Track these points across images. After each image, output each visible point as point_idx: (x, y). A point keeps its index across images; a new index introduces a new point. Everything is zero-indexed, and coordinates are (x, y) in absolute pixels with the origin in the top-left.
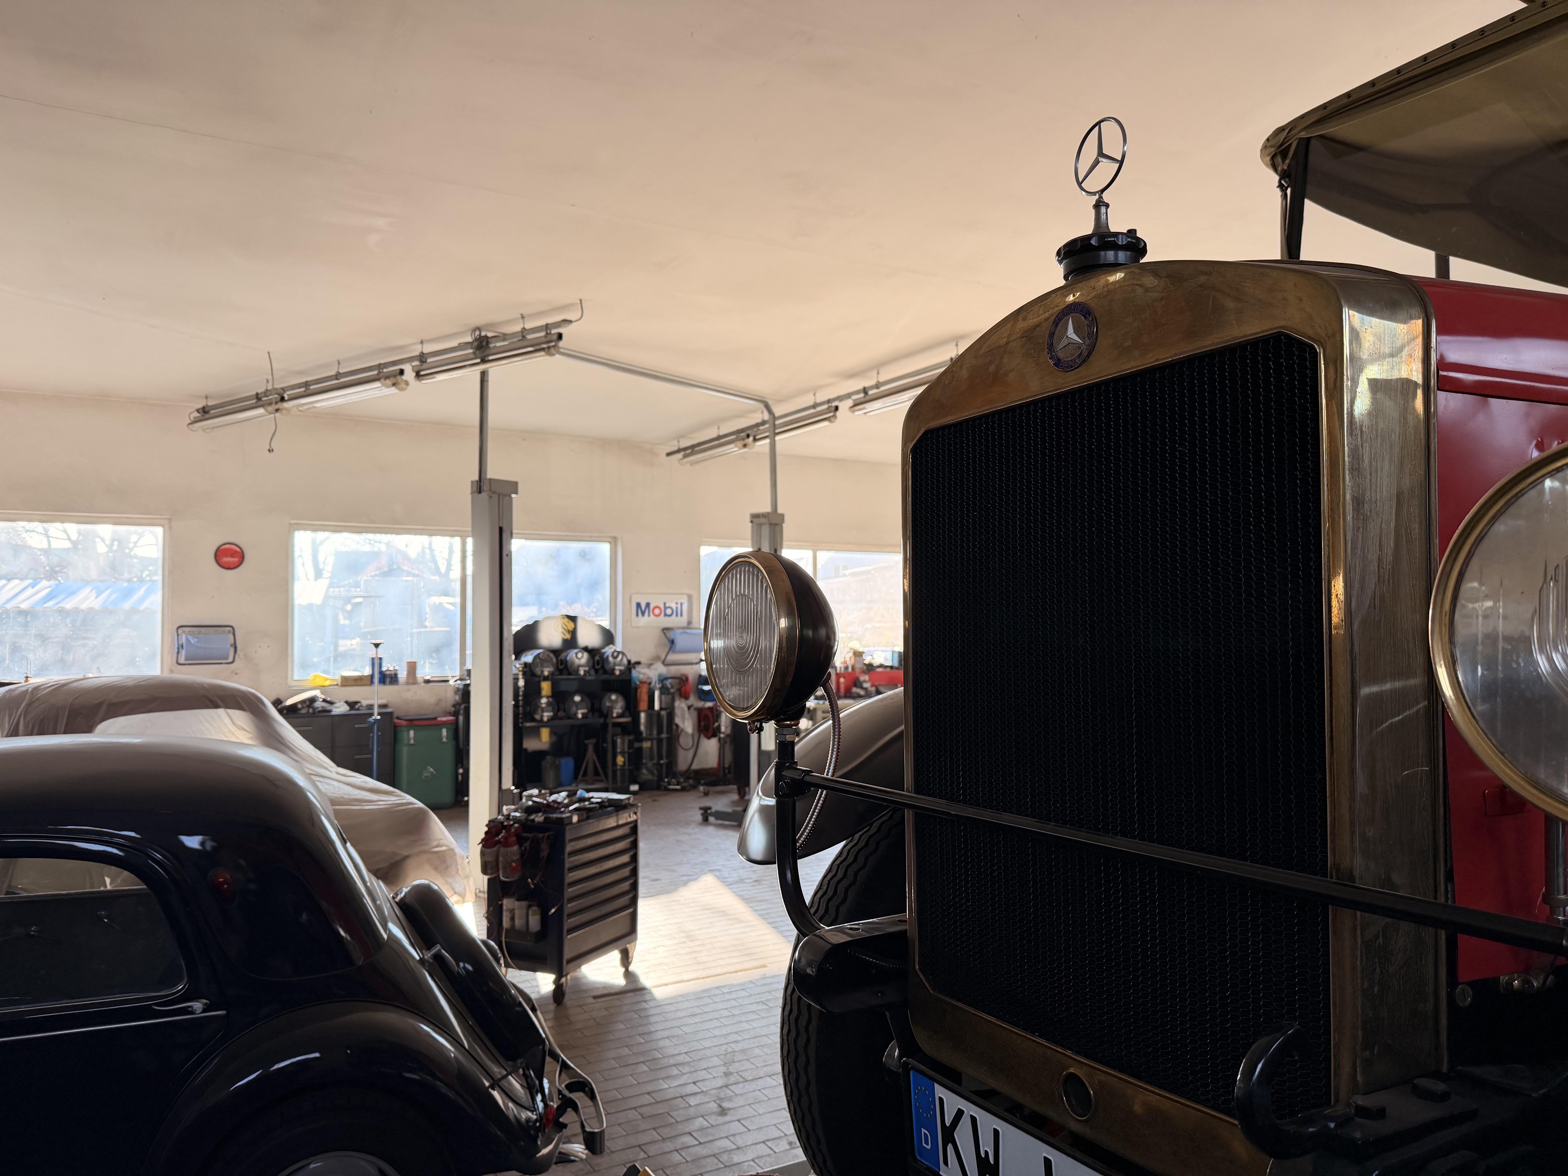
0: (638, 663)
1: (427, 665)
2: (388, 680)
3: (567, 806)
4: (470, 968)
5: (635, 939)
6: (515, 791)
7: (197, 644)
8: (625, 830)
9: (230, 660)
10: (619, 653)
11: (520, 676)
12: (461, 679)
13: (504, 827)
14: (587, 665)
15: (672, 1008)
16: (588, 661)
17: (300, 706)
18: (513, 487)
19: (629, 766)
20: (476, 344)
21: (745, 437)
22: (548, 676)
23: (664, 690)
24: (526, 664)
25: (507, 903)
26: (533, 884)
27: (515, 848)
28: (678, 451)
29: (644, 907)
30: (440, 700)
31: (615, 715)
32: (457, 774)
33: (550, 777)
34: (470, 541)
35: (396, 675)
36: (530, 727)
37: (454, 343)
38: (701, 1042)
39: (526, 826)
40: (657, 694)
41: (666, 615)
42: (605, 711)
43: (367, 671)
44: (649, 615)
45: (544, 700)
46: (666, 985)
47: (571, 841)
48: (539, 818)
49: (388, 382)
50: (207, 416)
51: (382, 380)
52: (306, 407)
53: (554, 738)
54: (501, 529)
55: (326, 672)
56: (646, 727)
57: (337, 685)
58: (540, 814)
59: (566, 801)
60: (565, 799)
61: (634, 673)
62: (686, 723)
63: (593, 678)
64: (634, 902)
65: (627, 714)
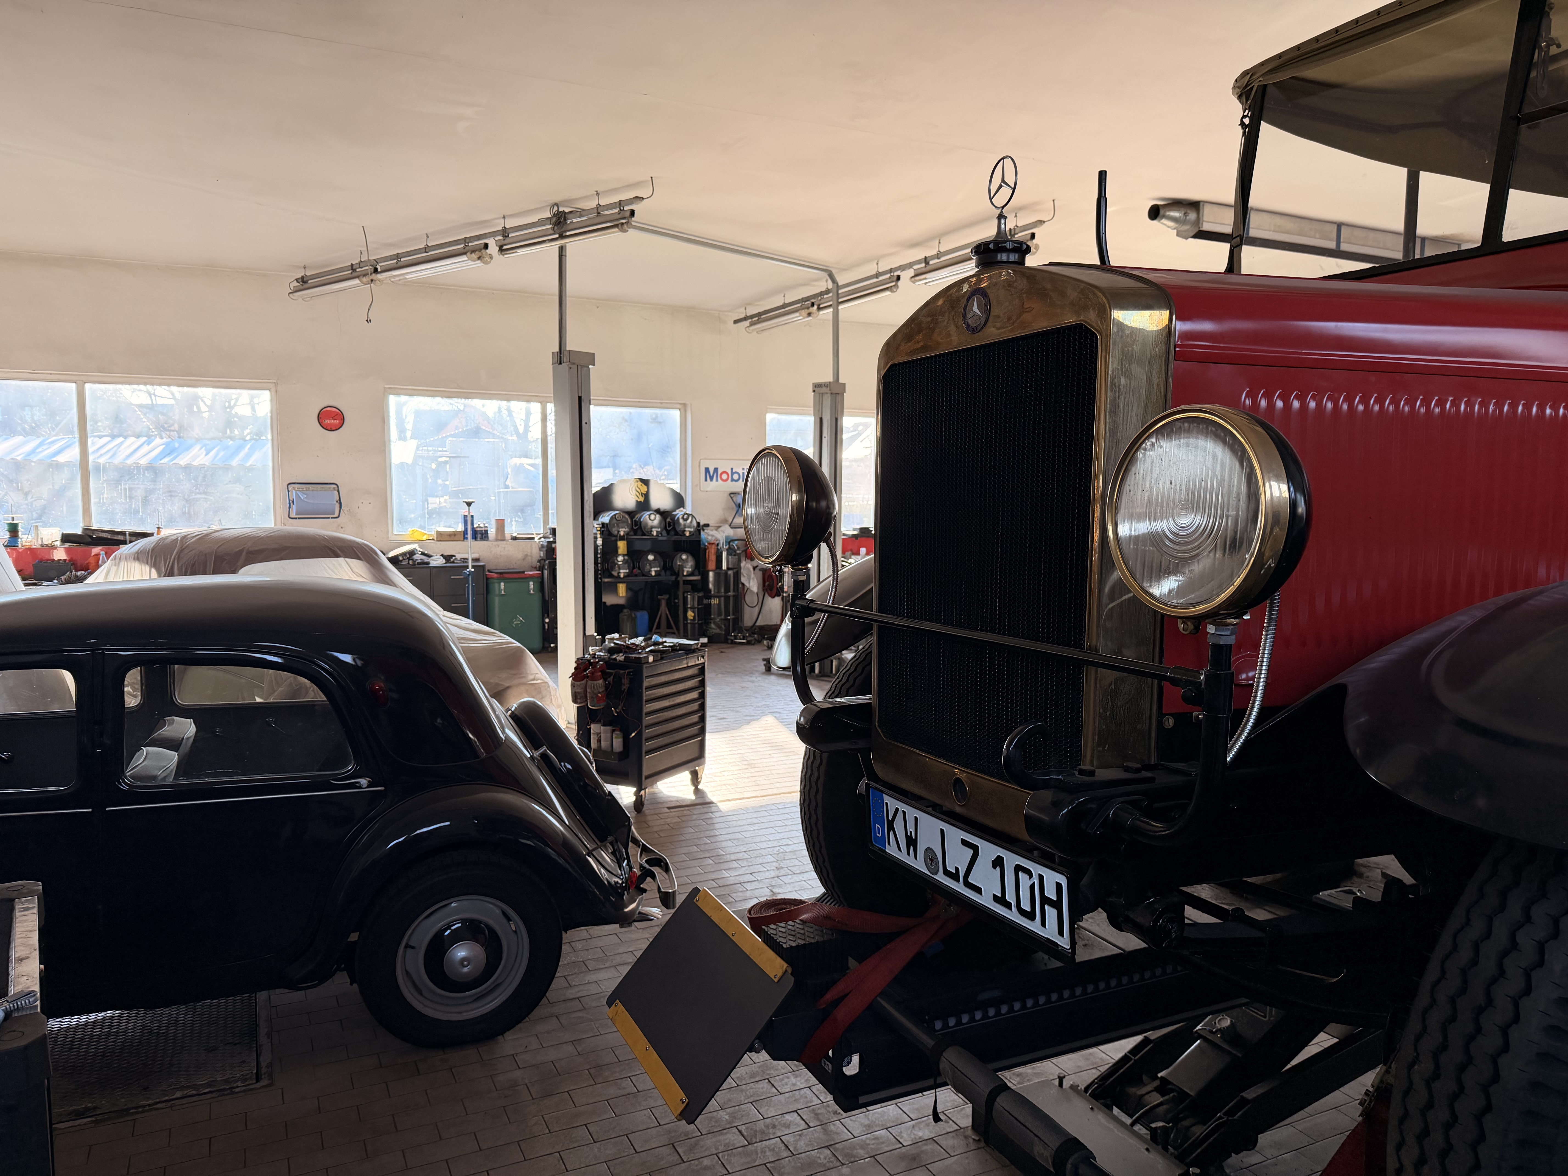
0: (707, 525)
1: (514, 523)
2: (479, 536)
3: (644, 648)
4: (569, 766)
5: (703, 763)
6: (597, 637)
7: (305, 500)
8: (694, 671)
9: (336, 515)
10: (689, 515)
11: (599, 536)
12: (544, 537)
13: (590, 664)
14: (659, 526)
15: (734, 818)
16: (660, 522)
17: (401, 558)
18: (590, 358)
19: (698, 620)
20: (554, 219)
21: (810, 305)
22: (624, 536)
23: (731, 551)
24: (603, 524)
25: (594, 728)
26: (616, 712)
27: (601, 682)
28: (745, 319)
29: (710, 739)
30: (527, 555)
31: (685, 573)
32: (543, 622)
33: (627, 626)
34: (551, 407)
35: (486, 531)
36: (608, 582)
37: (534, 219)
38: (758, 844)
39: (610, 664)
40: (724, 554)
41: (733, 480)
42: (676, 570)
43: (460, 528)
44: (717, 480)
45: (620, 558)
46: (729, 800)
47: (647, 677)
48: (620, 657)
49: (475, 256)
50: (306, 286)
51: (468, 254)
52: (397, 279)
53: (630, 594)
54: (580, 398)
55: (423, 528)
56: (714, 585)
57: (433, 539)
58: (621, 654)
59: (643, 644)
60: (642, 642)
61: (703, 535)
62: (752, 583)
63: (665, 538)
64: (702, 731)
65: (697, 572)
